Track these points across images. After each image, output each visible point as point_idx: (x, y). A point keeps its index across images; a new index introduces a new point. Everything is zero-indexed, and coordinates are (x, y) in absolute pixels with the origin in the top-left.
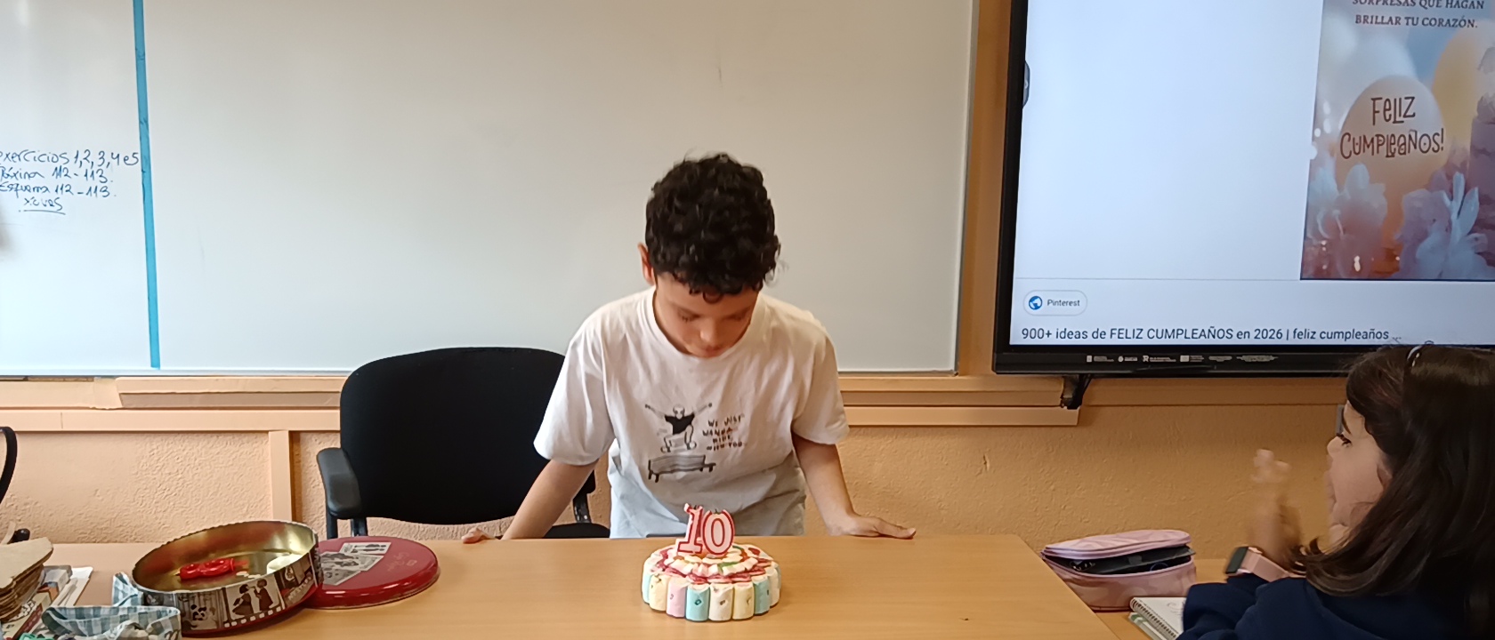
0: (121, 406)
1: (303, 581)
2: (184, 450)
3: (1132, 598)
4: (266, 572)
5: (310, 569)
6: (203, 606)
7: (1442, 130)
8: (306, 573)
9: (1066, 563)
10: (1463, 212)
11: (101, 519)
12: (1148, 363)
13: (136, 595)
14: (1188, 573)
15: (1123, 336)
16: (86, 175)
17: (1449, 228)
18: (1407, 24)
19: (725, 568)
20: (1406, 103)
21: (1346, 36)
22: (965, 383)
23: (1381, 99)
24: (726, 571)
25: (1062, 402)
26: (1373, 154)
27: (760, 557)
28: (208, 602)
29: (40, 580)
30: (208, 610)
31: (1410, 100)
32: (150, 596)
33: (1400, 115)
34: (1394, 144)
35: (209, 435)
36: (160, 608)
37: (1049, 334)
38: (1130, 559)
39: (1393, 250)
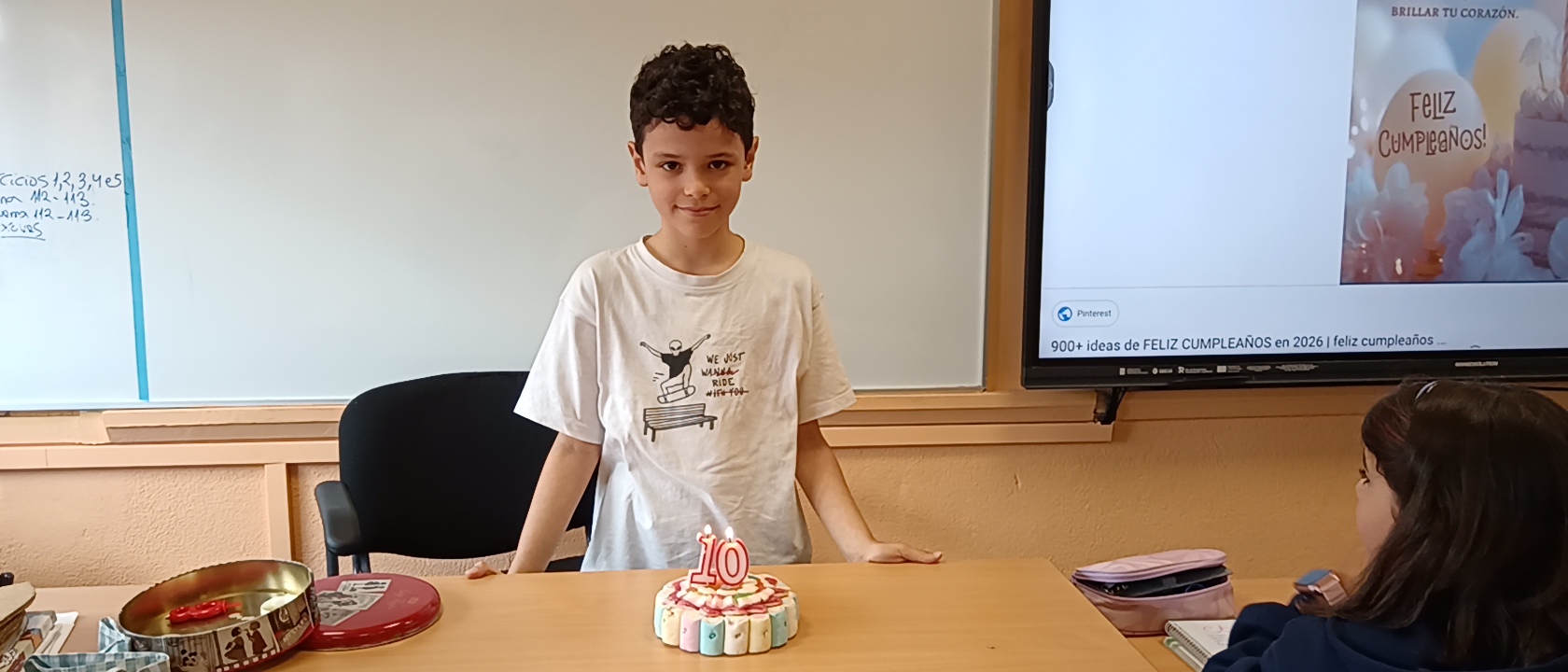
0: (109, 441)
1: (298, 623)
2: (176, 486)
3: (1167, 621)
4: (259, 614)
5: (306, 610)
6: (193, 651)
7: (1484, 125)
8: (301, 614)
9: (1098, 586)
10: (1507, 210)
11: (90, 560)
12: (1184, 375)
13: (123, 641)
14: (1225, 594)
15: (1158, 347)
16: (66, 199)
17: (1493, 228)
18: (1446, 15)
19: (739, 600)
20: (1445, 98)
21: (1382, 30)
22: (994, 399)
23: (1419, 94)
24: (742, 602)
25: (1095, 417)
26: (1413, 151)
27: (778, 587)
28: (199, 647)
29: (23, 627)
30: (199, 654)
31: (1450, 95)
32: (137, 642)
33: (1440, 111)
34: (1434, 141)
35: (202, 469)
36: (148, 654)
37: (1079, 346)
38: (1164, 581)
39: (1435, 252)
